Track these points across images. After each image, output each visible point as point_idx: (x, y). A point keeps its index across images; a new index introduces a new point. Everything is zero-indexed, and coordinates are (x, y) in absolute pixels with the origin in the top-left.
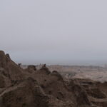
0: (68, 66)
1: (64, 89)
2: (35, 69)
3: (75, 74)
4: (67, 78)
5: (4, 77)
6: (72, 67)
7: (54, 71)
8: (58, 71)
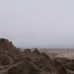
0: (52, 49)
1: (50, 65)
2: (30, 52)
3: (57, 54)
4: (51, 57)
5: (9, 57)
6: (55, 50)
7: (43, 53)
8: (45, 52)
